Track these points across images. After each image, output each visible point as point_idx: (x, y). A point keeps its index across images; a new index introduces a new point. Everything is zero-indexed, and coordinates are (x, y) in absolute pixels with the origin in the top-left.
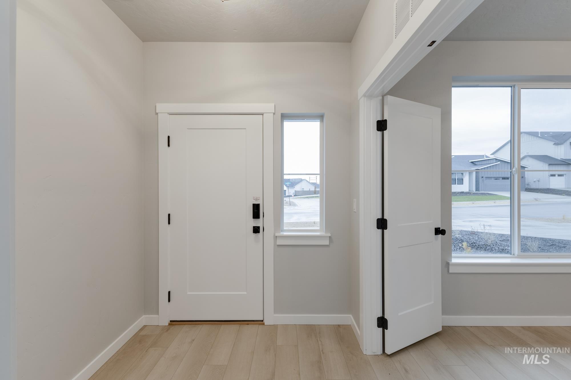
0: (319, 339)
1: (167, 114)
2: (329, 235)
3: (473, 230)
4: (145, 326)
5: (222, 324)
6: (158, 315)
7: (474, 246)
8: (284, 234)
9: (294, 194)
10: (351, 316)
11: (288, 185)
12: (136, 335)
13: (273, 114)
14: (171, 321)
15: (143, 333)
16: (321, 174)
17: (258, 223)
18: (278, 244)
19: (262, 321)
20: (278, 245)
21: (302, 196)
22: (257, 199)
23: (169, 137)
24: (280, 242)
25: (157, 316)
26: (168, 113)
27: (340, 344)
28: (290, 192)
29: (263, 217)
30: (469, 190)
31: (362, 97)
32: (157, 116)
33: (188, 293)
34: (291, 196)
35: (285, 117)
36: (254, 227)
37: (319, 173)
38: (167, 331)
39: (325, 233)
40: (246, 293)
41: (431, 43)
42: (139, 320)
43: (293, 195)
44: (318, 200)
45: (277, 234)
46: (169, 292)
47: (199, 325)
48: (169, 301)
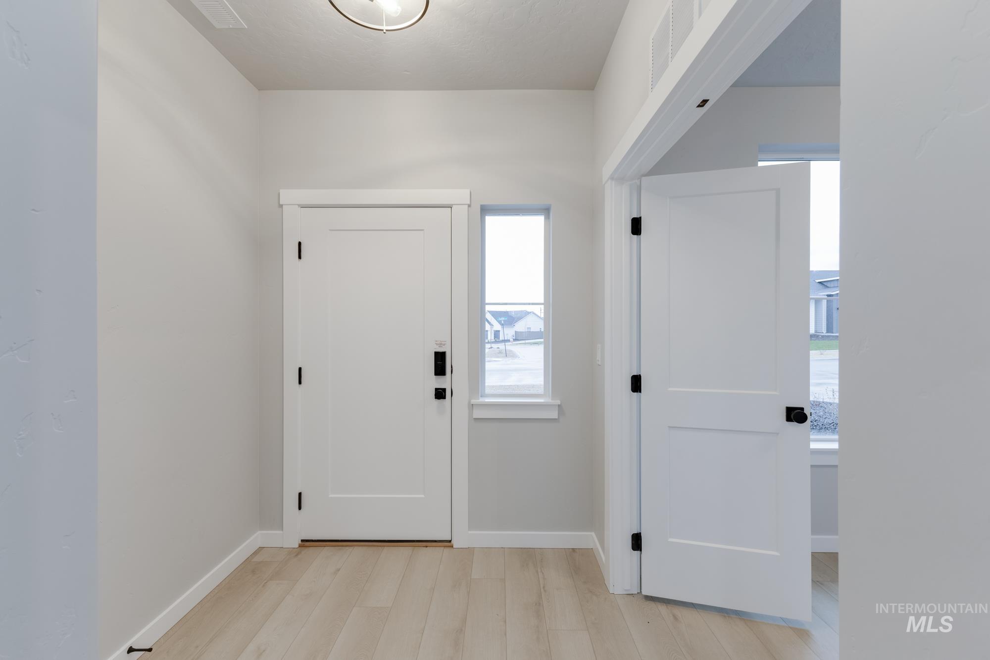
0: (539, 570)
1: (297, 206)
2: (558, 402)
3: (816, 400)
4: (261, 548)
5: (384, 546)
6: (282, 530)
7: (815, 426)
8: (486, 401)
9: (514, 338)
10: (593, 534)
11: (503, 322)
12: (248, 561)
13: (467, 206)
14: (302, 541)
15: (257, 559)
16: (546, 304)
17: (443, 382)
18: (475, 417)
19: (450, 541)
20: (475, 419)
21: (527, 341)
22: (441, 344)
23: (300, 244)
24: (478, 414)
25: (281, 532)
26: (299, 205)
27: (573, 578)
28: (507, 334)
29: (452, 373)
30: (816, 331)
31: (608, 180)
32: (281, 209)
33: (331, 496)
34: (508, 341)
35: (486, 210)
36: (436, 389)
37: (543, 302)
38: (297, 555)
39: (552, 400)
40: (423, 496)
41: (701, 103)
42: (252, 538)
43: (511, 340)
44: (541, 348)
45: (473, 401)
46: (300, 494)
47: (347, 548)
48: (300, 508)
